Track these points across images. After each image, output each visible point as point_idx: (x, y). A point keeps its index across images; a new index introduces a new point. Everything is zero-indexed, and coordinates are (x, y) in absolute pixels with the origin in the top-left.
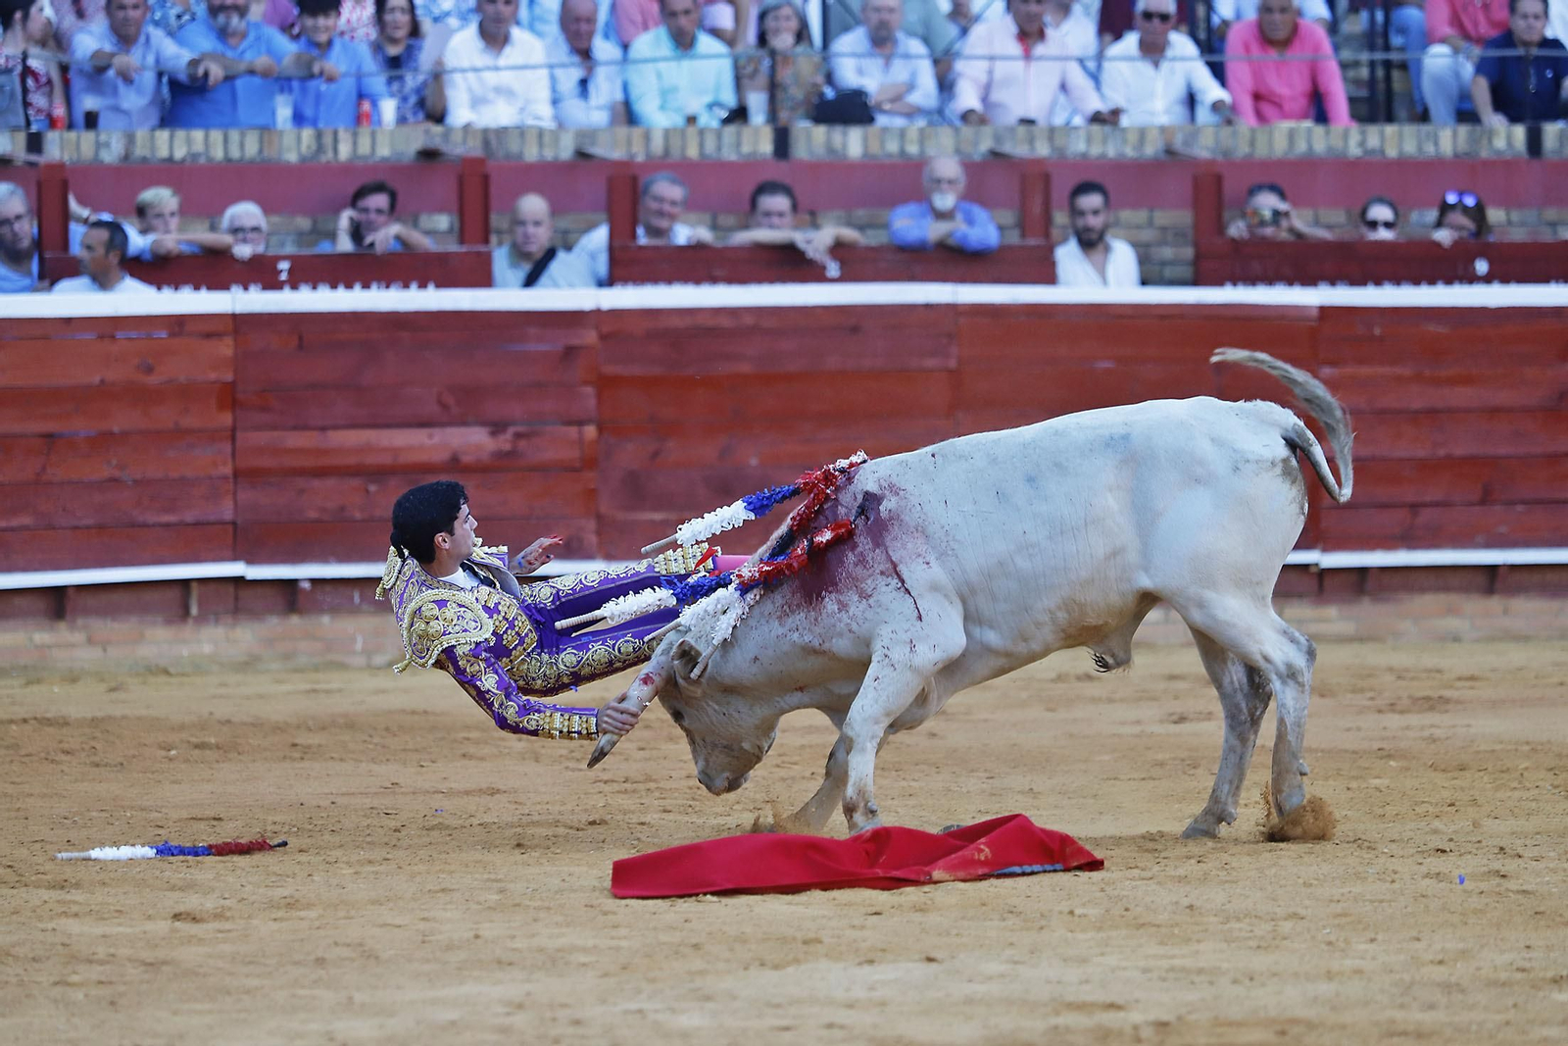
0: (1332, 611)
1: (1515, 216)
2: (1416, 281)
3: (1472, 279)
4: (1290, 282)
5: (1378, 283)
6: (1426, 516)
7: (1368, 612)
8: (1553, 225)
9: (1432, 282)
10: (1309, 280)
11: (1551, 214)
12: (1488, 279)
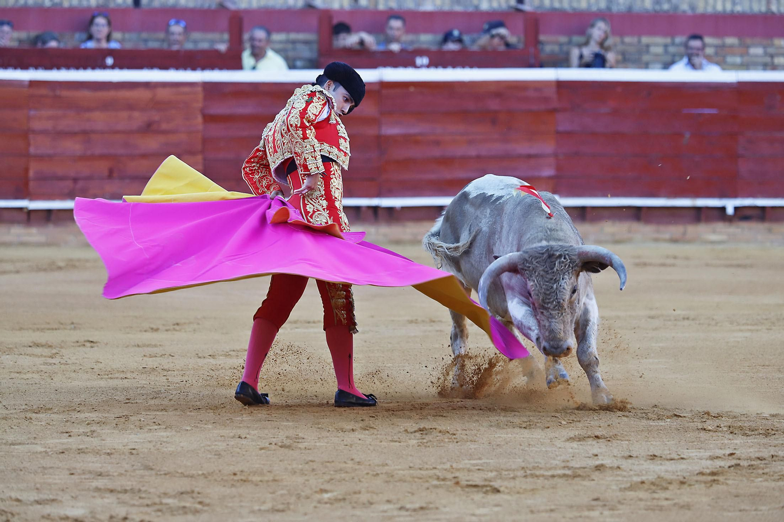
0: (34, 230)
1: (127, 36)
2: (77, 68)
3: (104, 67)
4: (15, 68)
5: (59, 68)
6: (80, 184)
7: (52, 231)
8: (146, 41)
9: (85, 68)
10: (24, 67)
11: (144, 35)
12: (113, 67)
